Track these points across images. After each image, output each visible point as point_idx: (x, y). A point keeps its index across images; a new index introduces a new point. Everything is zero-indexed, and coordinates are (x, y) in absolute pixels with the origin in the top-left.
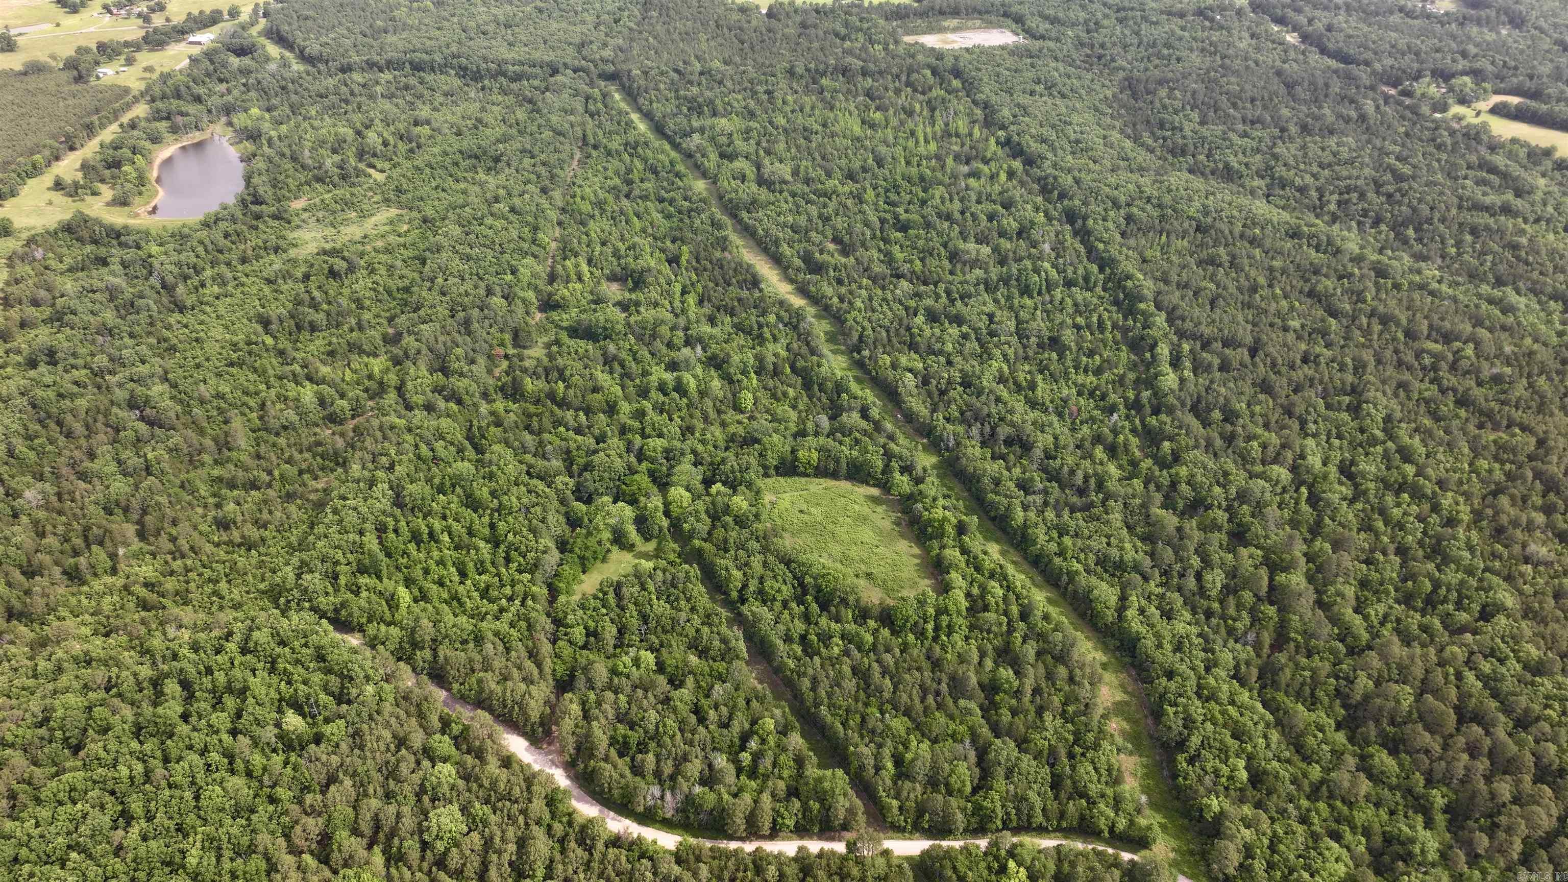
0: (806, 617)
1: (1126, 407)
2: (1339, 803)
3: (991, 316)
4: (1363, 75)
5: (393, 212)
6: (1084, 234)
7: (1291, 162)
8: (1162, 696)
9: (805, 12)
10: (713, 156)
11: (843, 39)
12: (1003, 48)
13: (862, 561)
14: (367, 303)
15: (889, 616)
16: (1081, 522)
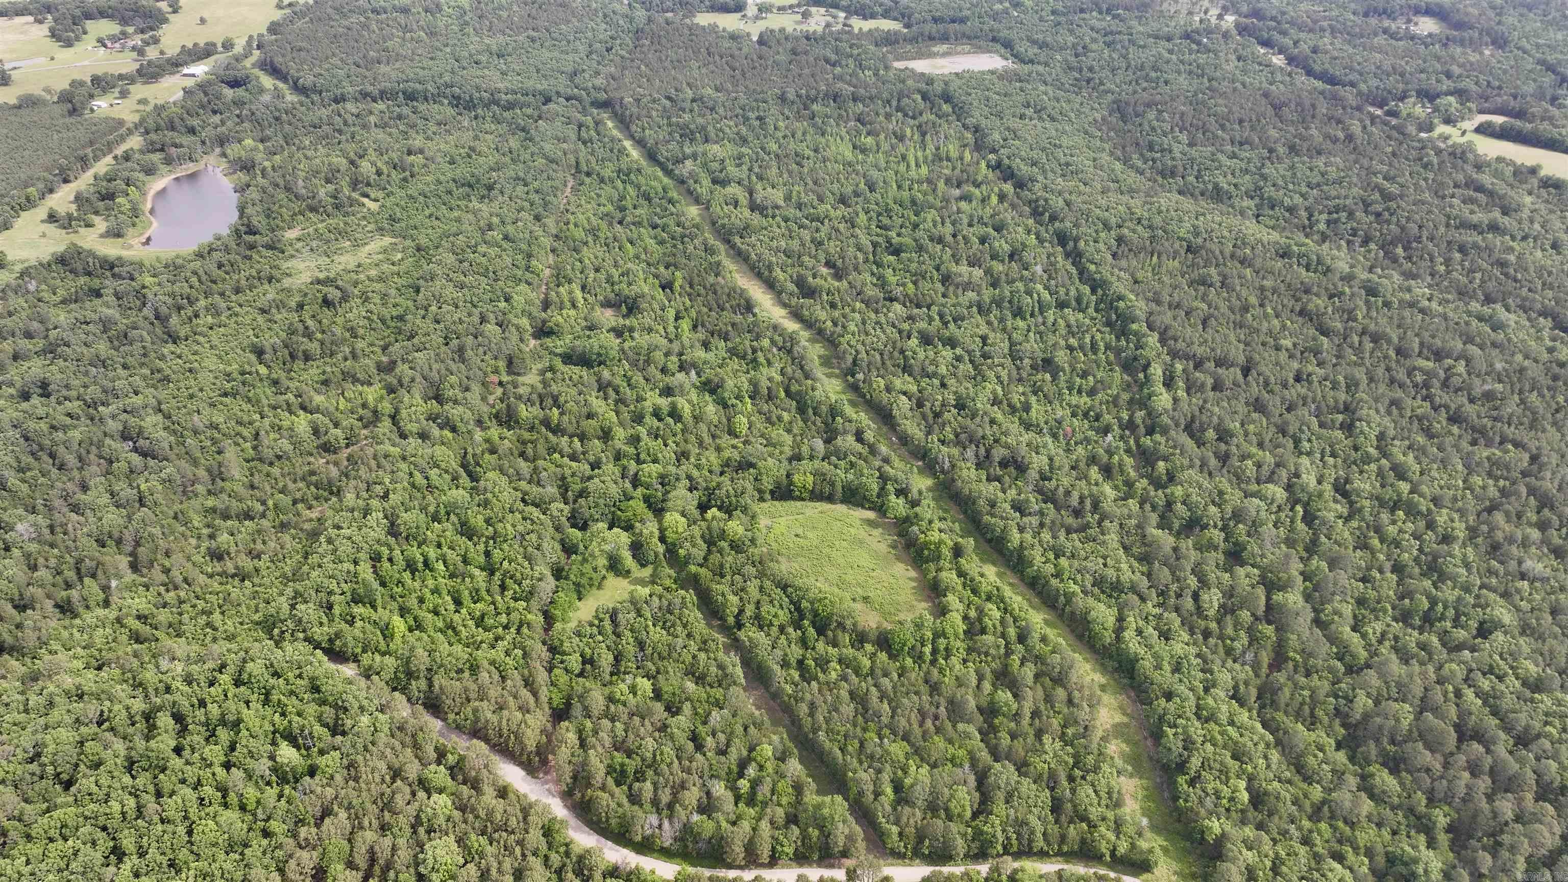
0: (804, 642)
1: (1120, 427)
2: (1341, 824)
3: (984, 339)
4: (1349, 95)
5: (387, 240)
6: (1075, 256)
7: (1280, 182)
8: (1161, 718)
9: (797, 39)
10: (706, 182)
11: (834, 65)
12: (992, 72)
13: (859, 585)
14: (361, 332)
15: (886, 640)
16: (1078, 544)
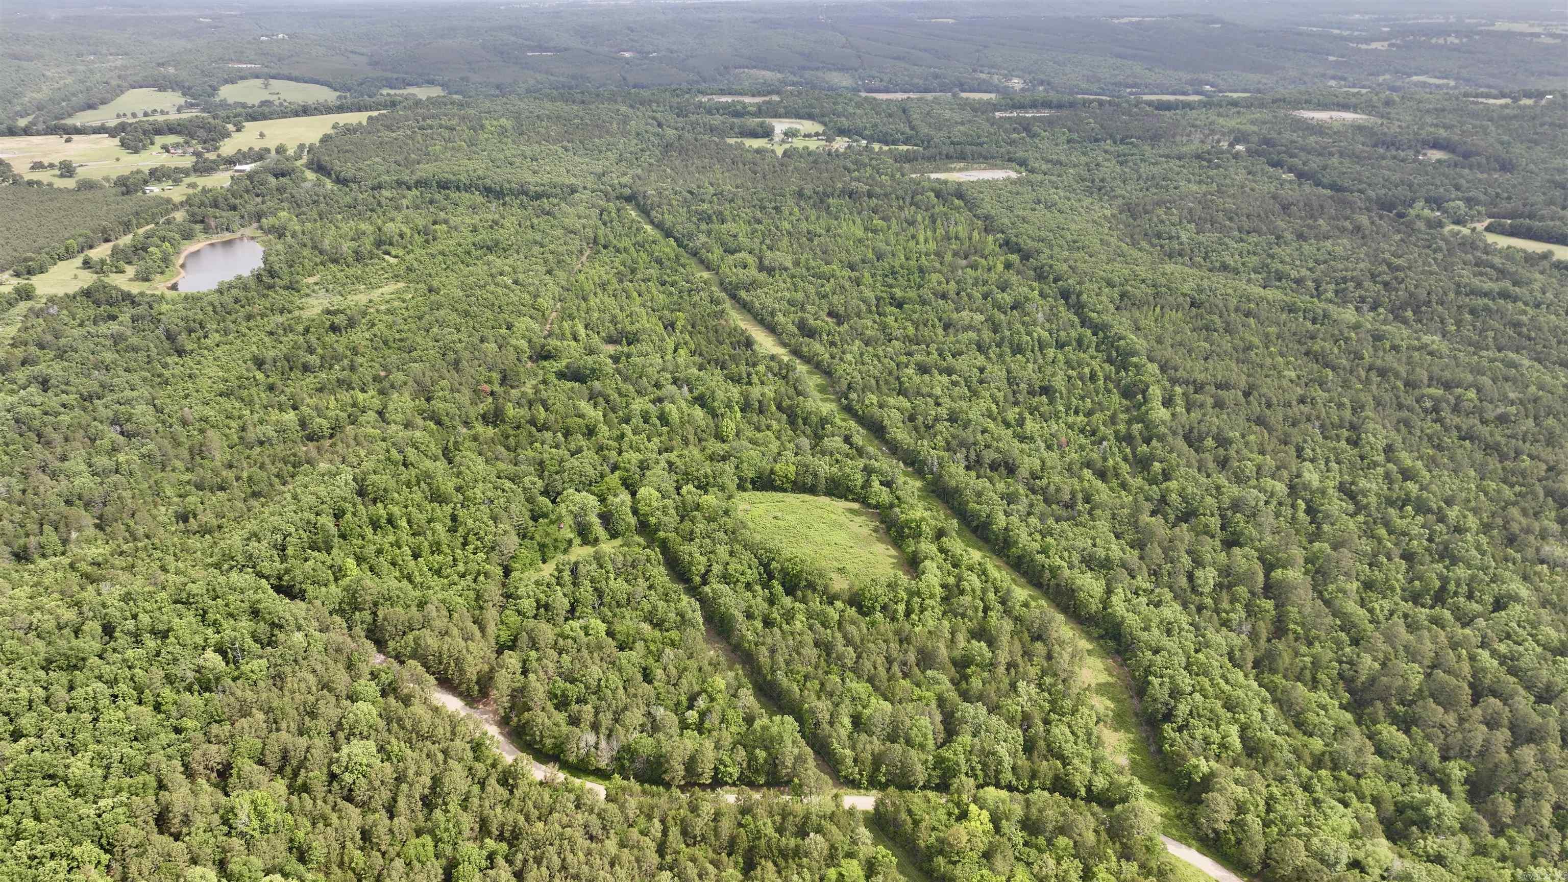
0: (771, 601)
1: (1116, 437)
2: (1344, 774)
3: (982, 370)
4: (1357, 200)
5: (401, 285)
6: (1079, 308)
7: (1288, 259)
8: (1148, 671)
9: (819, 155)
10: (718, 252)
11: (852, 171)
12: (1006, 180)
13: (836, 560)
14: (361, 350)
15: (858, 599)
16: (1067, 528)
